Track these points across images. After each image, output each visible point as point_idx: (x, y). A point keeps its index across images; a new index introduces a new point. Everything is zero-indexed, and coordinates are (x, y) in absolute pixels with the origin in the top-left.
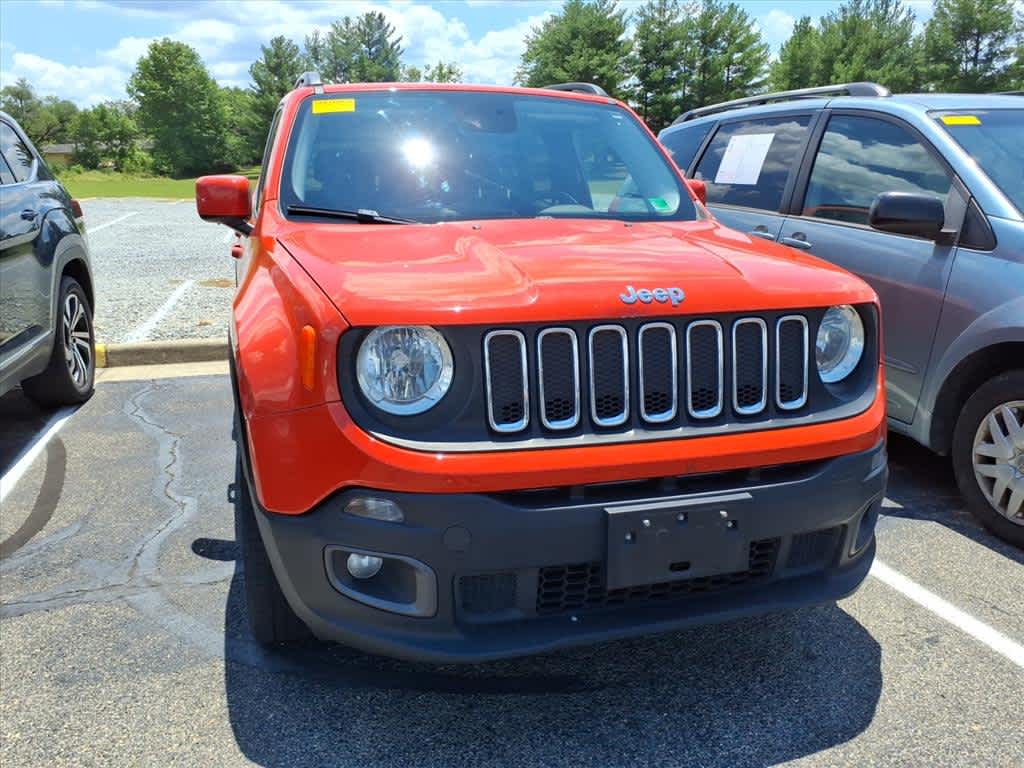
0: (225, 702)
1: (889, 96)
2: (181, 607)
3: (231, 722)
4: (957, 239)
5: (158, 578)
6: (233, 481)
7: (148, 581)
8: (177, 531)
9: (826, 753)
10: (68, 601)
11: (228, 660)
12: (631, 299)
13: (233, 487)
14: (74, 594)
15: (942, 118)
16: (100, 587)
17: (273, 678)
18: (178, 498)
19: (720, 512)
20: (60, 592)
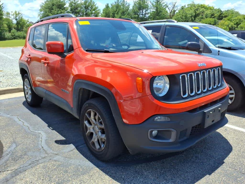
0: (108, 176)
1: (177, 22)
2: (70, 158)
3: (115, 180)
4: (203, 52)
5: (56, 153)
6: (47, 125)
7: (54, 154)
8: (46, 140)
10: (36, 164)
11: (98, 167)
12: (199, 66)
13: (49, 126)
14: (35, 162)
15: (193, 27)
16: (41, 158)
17: (114, 168)
18: (36, 132)
19: (219, 108)
20: (30, 162)
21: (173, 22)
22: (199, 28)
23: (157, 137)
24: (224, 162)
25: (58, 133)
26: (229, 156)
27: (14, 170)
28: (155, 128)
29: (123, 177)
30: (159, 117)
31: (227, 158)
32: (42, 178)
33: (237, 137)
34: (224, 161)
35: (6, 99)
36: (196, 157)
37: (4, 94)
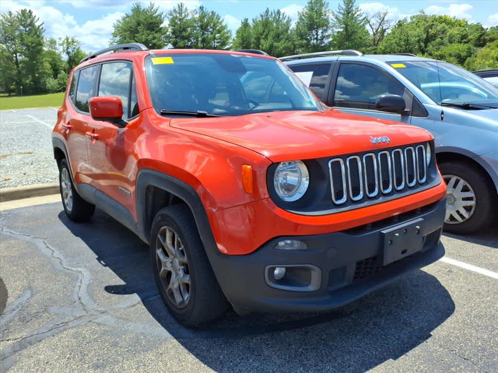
0: (193, 356)
1: (363, 56)
2: (128, 320)
3: (205, 364)
4: (410, 114)
5: (103, 309)
6: (97, 257)
7: (98, 311)
8: (88, 285)
9: (450, 318)
10: (61, 329)
11: (176, 338)
12: (374, 142)
13: (99, 259)
14: (61, 325)
15: (392, 65)
16: (73, 319)
17: (206, 341)
18: (74, 269)
19: (417, 227)
20: (52, 326)
21: (356, 55)
22: (405, 67)
23: (283, 281)
24: (431, 335)
25: (113, 273)
26: (445, 323)
27: (19, 340)
28: (279, 264)
29: (222, 357)
30: (289, 242)
31: (439, 328)
32: (68, 356)
33: (470, 287)
34: (431, 333)
35: (29, 207)
36: (375, 324)
37: (28, 197)
